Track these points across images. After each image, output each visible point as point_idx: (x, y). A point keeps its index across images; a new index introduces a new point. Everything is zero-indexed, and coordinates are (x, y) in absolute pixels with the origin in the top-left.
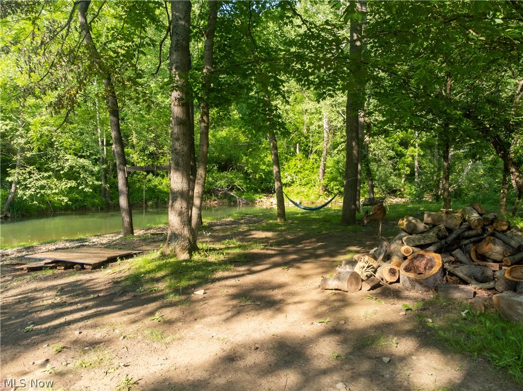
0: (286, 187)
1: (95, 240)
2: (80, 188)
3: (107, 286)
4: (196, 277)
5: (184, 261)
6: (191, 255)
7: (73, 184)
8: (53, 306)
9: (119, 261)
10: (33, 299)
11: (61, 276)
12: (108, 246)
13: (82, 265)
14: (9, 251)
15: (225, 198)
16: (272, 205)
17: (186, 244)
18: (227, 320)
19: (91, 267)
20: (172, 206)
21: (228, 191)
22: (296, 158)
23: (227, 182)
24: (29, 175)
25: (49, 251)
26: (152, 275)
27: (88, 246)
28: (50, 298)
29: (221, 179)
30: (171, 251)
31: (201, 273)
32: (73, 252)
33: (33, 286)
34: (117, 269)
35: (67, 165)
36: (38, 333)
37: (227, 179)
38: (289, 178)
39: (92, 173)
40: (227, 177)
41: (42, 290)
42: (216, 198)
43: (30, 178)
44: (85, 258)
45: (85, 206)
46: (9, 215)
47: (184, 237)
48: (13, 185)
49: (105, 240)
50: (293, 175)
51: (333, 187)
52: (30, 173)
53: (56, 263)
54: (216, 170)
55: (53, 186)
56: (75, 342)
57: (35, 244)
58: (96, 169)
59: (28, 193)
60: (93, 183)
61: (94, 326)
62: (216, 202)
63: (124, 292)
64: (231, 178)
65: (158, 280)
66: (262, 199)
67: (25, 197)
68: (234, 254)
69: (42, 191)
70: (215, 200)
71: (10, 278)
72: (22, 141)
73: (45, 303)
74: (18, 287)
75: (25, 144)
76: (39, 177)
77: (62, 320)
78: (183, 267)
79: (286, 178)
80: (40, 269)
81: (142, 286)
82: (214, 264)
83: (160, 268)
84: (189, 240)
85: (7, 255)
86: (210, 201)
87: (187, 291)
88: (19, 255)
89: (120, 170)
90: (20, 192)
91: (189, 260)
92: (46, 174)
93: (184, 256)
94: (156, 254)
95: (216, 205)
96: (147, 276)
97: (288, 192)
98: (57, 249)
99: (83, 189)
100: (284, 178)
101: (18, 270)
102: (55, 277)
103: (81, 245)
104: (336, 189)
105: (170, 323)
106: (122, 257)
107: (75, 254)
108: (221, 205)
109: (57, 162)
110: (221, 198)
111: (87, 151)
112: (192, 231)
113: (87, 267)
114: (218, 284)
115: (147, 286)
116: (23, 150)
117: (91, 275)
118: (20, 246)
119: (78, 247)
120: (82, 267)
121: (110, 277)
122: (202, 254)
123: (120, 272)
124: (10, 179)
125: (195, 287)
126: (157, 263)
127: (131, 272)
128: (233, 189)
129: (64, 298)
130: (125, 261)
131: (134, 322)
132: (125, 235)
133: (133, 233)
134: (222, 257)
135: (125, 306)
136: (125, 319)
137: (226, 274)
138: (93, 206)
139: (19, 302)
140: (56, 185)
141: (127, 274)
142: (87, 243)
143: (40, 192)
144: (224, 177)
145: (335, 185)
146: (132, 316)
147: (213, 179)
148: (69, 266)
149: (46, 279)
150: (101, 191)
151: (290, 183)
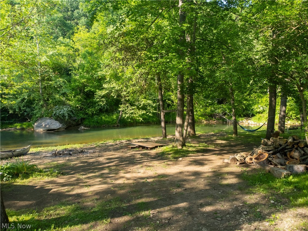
0: (259, 114)
1: (152, 139)
2: (147, 114)
3: (154, 155)
4: (181, 155)
5: (180, 149)
6: (182, 147)
7: (144, 112)
8: (140, 158)
9: (159, 147)
10: (134, 156)
11: (141, 151)
12: (157, 142)
13: (147, 147)
14: (123, 141)
15: (220, 120)
16: (249, 125)
17: (181, 143)
18: (185, 166)
19: (150, 149)
20: (176, 129)
21: (223, 115)
22: (267, 96)
23: (222, 110)
24: (127, 108)
25: (136, 142)
26: (168, 153)
27: (150, 141)
28: (139, 156)
29: (219, 109)
30: (176, 145)
31: (184, 154)
32: (145, 143)
33: (134, 152)
34: (158, 150)
35: (142, 103)
36: (137, 163)
37: (222, 109)
38: (261, 108)
39: (152, 107)
40: (223, 107)
41: (136, 154)
42: (215, 119)
43: (128, 109)
44: (148, 145)
45: (149, 121)
46: (119, 125)
47: (180, 141)
48: (121, 112)
49: (156, 139)
50: (264, 106)
51: (292, 115)
52: (127, 107)
53: (140, 146)
54: (216, 103)
55: (136, 113)
56: (145, 165)
57: (131, 139)
58: (154, 105)
59: (127, 116)
60: (153, 111)
61: (150, 163)
62: (215, 122)
63: (159, 156)
64: (225, 108)
65: (169, 154)
66: (243, 121)
67: (125, 118)
68: (200, 149)
69: (132, 115)
70: (214, 121)
71: (126, 150)
72: (125, 93)
73: (137, 157)
74: (129, 153)
75: (126, 94)
76: (131, 109)
77: (142, 161)
78: (178, 151)
79: (259, 108)
80: (134, 148)
81: (164, 155)
82: (190, 151)
83: (171, 151)
84: (182, 142)
85: (123, 143)
86: (212, 121)
87: (177, 158)
88: (126, 143)
89: (162, 111)
90: (124, 115)
91: (181, 149)
92: (134, 108)
93: (180, 147)
94: (171, 146)
95: (215, 123)
96: (166, 153)
97: (261, 117)
98: (139, 142)
99: (148, 114)
100: (258, 108)
101: (128, 148)
102: (139, 151)
103: (147, 141)
104: (294, 116)
105: (169, 165)
106: (160, 146)
107: (145, 144)
108: (218, 124)
109: (138, 102)
110: (218, 119)
111: (150, 97)
112: (183, 138)
113: (149, 148)
114: (188, 157)
115: (166, 156)
116: (125, 96)
117: (150, 151)
118: (126, 139)
119: (146, 141)
120: (147, 148)
121: (155, 152)
122: (187, 147)
123: (159, 151)
124: (120, 109)
125: (180, 157)
126: (170, 149)
127: (162, 151)
128: (226, 114)
129: (142, 156)
130: (161, 147)
131: (160, 163)
132: (163, 138)
133: (166, 137)
134: (194, 149)
135: (159, 160)
136: (157, 162)
137: (193, 155)
138: (153, 122)
139: (130, 156)
140: (137, 112)
141: (161, 152)
142: (149, 140)
143: (131, 116)
144: (221, 108)
145: (294, 114)
146: (159, 162)
147: (214, 109)
148: (143, 148)
149: (137, 151)
150: (156, 115)
151: (262, 111)
